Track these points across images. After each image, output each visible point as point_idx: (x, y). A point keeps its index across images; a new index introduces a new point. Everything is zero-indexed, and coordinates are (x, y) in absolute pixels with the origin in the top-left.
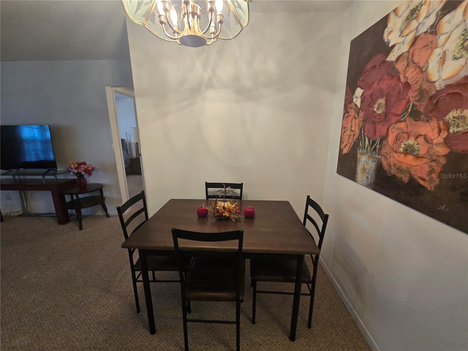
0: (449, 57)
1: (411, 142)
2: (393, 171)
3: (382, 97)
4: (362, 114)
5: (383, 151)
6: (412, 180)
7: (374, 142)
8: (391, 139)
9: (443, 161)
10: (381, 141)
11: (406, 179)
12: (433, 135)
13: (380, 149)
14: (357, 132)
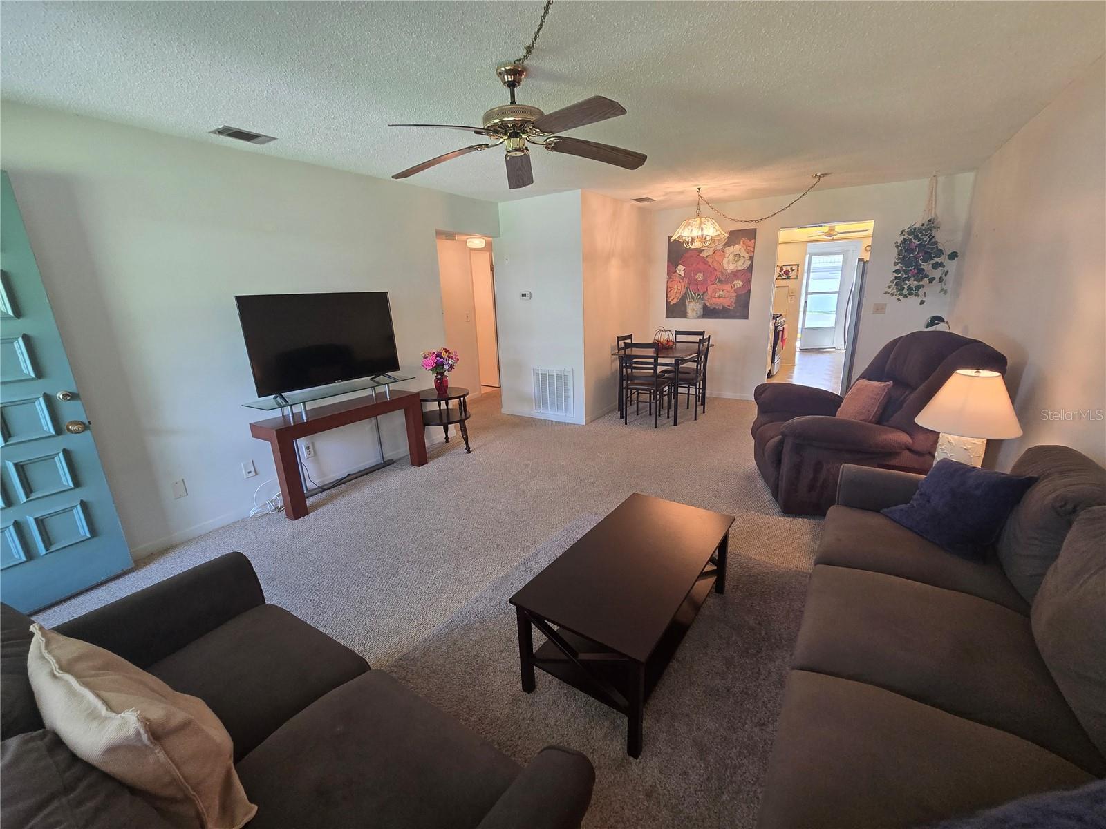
0: (731, 262)
1: (721, 292)
2: (714, 306)
3: (700, 272)
4: (686, 280)
5: (706, 298)
6: (724, 308)
7: (698, 295)
8: (709, 292)
9: (735, 298)
10: (704, 293)
11: (721, 308)
12: (729, 289)
13: (703, 298)
14: (684, 290)
